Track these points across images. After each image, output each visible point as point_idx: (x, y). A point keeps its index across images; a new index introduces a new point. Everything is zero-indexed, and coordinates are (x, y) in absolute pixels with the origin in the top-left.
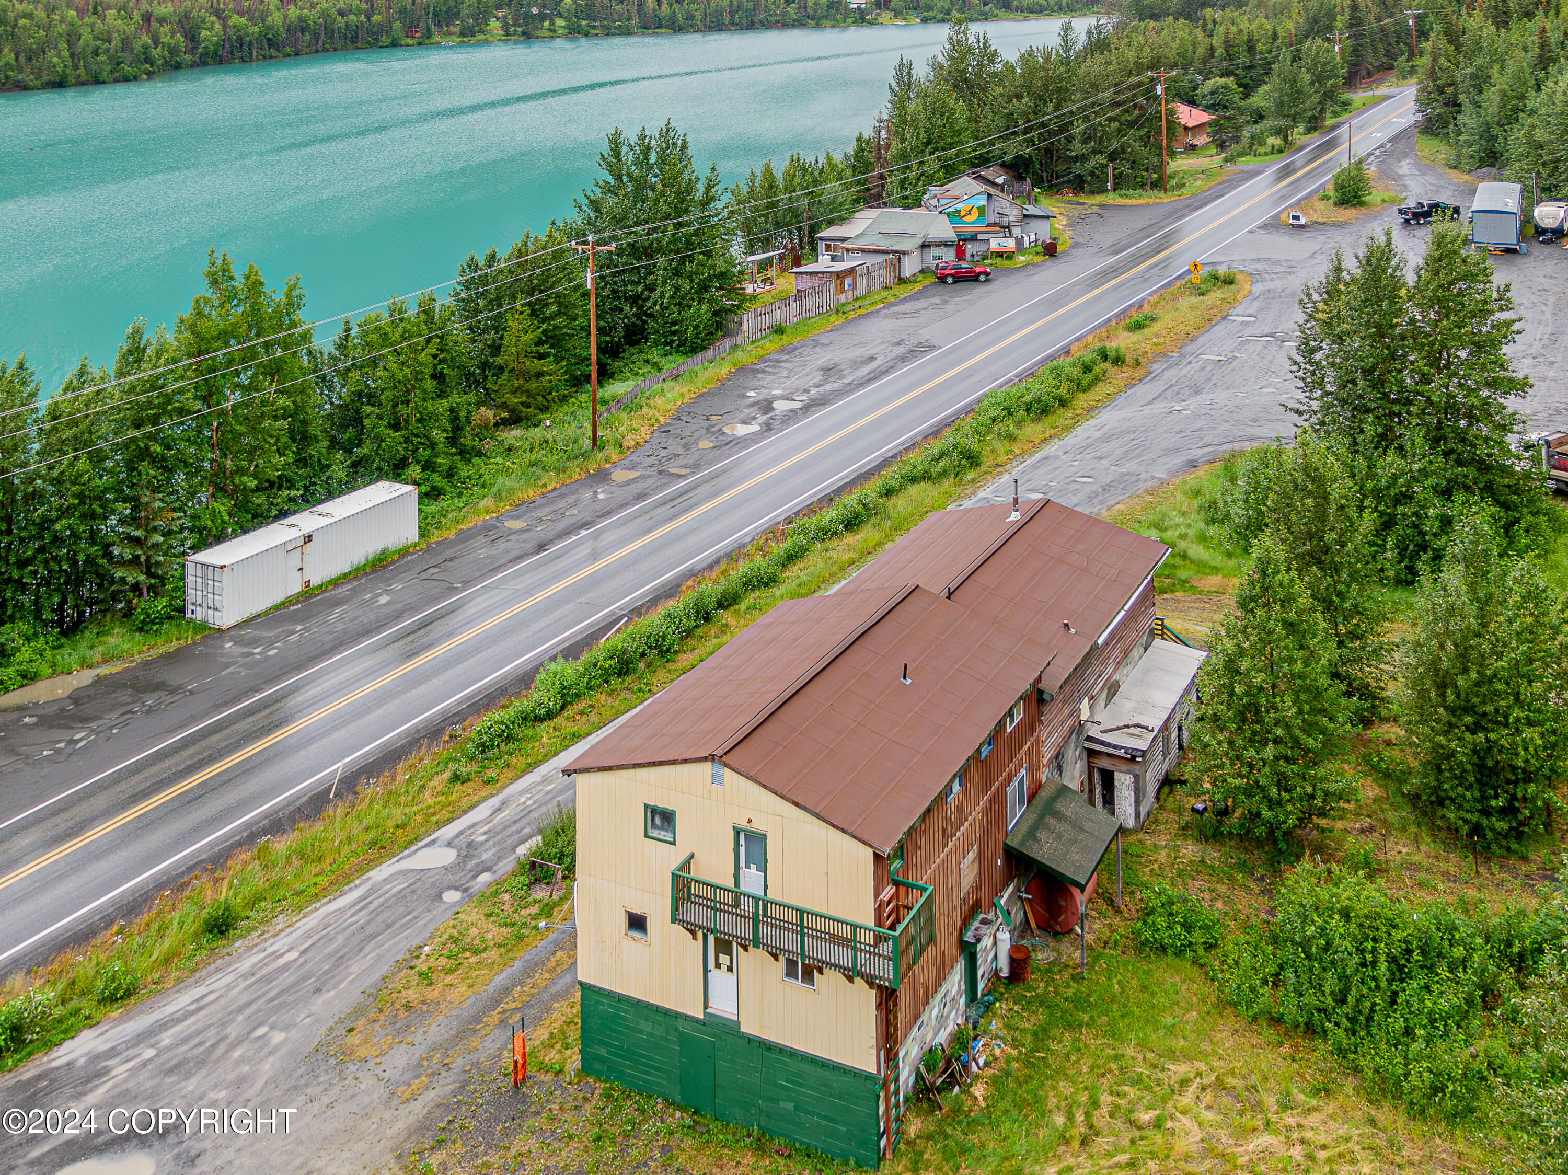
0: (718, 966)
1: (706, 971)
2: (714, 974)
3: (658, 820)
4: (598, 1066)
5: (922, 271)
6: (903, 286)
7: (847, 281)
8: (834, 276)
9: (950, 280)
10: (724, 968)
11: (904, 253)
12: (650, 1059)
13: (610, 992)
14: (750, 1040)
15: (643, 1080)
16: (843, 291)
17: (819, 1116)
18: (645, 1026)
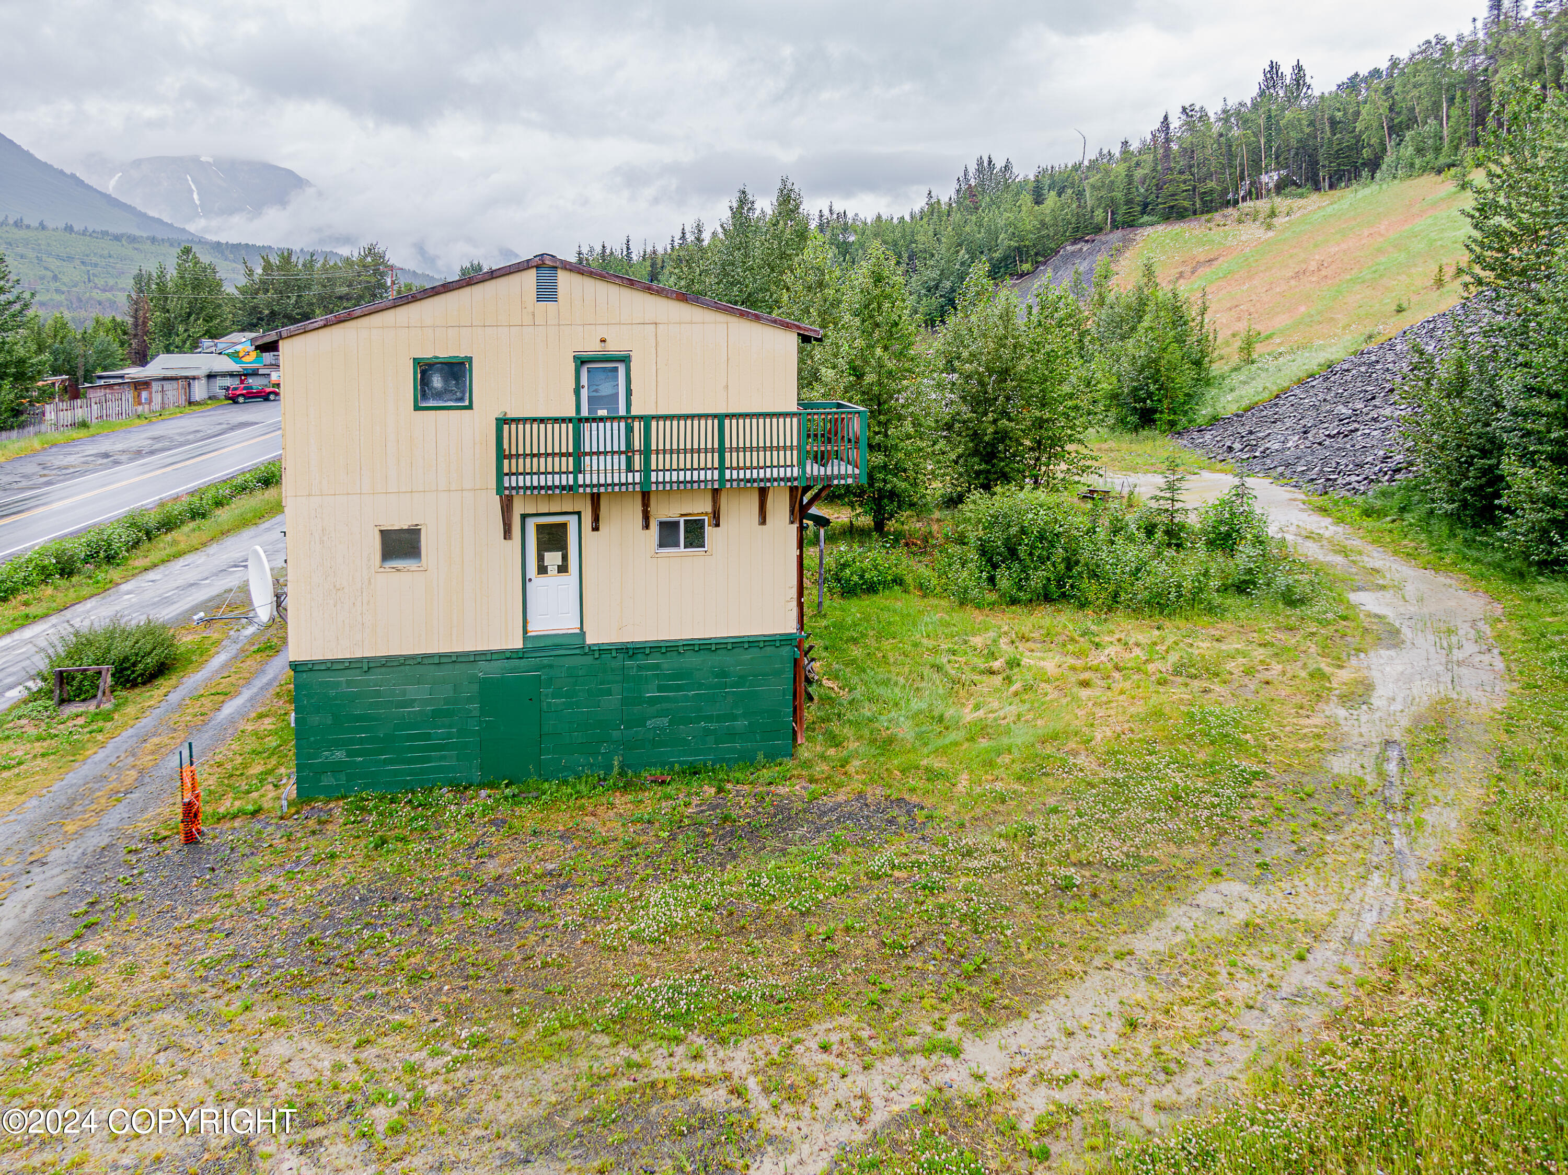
0: (542, 570)
1: (525, 581)
2: (538, 583)
3: (437, 382)
4: (328, 780)
5: (210, 398)
6: (193, 407)
7: (144, 394)
8: (132, 386)
9: (241, 400)
10: (553, 570)
11: (194, 378)
12: (427, 737)
13: (351, 661)
14: (602, 651)
15: (411, 773)
16: (140, 404)
17: (709, 719)
18: (414, 691)
